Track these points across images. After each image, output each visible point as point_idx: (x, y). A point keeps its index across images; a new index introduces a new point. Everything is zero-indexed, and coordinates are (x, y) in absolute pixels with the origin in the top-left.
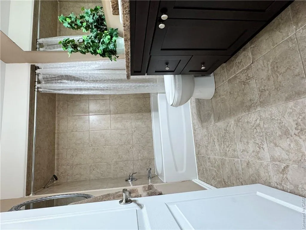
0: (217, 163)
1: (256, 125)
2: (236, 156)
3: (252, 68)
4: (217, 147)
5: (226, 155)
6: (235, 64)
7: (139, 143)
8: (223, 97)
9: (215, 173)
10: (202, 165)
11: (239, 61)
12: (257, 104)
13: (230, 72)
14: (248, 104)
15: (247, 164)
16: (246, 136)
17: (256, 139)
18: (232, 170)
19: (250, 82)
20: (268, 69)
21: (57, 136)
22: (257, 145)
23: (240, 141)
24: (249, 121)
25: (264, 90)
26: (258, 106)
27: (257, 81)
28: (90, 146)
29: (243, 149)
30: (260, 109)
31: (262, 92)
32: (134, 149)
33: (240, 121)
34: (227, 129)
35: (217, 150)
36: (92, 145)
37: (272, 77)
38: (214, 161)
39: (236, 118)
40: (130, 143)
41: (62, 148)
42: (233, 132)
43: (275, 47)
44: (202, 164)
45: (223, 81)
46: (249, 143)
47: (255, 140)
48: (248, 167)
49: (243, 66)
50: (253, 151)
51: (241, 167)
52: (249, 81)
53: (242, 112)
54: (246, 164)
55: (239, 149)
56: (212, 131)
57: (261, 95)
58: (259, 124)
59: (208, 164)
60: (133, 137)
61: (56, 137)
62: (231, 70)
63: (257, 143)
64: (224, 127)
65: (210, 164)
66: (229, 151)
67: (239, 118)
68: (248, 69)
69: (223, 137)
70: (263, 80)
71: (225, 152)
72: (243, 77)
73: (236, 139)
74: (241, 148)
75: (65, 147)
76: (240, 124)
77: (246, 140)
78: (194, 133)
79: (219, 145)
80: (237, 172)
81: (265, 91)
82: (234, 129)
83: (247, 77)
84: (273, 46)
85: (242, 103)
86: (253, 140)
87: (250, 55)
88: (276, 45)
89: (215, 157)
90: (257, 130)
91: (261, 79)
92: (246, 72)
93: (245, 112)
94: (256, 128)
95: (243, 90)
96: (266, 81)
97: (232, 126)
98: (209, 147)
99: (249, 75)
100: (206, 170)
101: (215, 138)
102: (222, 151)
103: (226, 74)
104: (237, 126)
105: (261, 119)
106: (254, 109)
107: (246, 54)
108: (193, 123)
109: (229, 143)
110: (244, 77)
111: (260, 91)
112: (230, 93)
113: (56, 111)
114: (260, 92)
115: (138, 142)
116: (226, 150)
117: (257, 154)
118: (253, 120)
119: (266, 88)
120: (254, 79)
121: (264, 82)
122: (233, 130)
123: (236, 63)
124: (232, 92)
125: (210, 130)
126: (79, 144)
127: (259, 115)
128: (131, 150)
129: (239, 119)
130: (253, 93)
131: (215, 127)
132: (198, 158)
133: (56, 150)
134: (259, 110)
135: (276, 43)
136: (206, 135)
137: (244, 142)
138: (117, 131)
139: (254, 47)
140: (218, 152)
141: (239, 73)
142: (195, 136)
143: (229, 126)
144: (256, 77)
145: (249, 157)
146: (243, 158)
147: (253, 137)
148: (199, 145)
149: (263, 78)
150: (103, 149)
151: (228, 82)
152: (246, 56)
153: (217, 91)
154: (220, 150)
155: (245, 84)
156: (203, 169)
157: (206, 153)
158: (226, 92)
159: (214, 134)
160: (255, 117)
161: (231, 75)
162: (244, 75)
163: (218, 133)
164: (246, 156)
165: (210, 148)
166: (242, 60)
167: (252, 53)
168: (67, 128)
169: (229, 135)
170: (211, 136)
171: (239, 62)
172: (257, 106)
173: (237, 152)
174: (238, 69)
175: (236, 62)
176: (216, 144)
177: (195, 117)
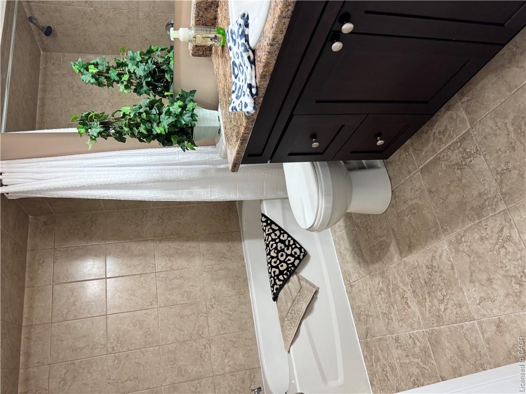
0: (418, 344)
1: (502, 240)
2: (466, 315)
3: (472, 137)
4: (414, 308)
5: (439, 319)
6: (432, 136)
7: (225, 334)
8: (414, 202)
9: (418, 370)
10: (379, 360)
11: (441, 129)
12: (496, 199)
13: (423, 153)
14: (475, 204)
15: (498, 326)
16: (482, 267)
17: (508, 268)
18: (460, 351)
19: (473, 161)
20: (508, 131)
21: (26, 334)
22: (514, 280)
23: (471, 281)
24: (485, 234)
25: (507, 169)
26: (499, 203)
27: (487, 158)
28: (108, 351)
29: (481, 297)
30: (506, 208)
31: (502, 174)
32: (213, 348)
33: (463, 239)
34: (434, 264)
35: (414, 315)
36: (113, 348)
37: (518, 143)
38: (410, 341)
39: (452, 236)
40: (203, 336)
41: (39, 363)
42: (449, 267)
43: (513, 92)
44: (381, 357)
45: (410, 172)
46: (494, 281)
47: (507, 271)
48: (500, 332)
49: (451, 137)
50: (507, 295)
51: (484, 337)
52: (471, 161)
53: (463, 222)
54: (494, 328)
55: (472, 299)
56: (395, 278)
57: (501, 181)
58: (510, 236)
59: (396, 353)
60: (210, 321)
61: (22, 338)
62: (426, 149)
63: (513, 276)
64: (425, 262)
65: (400, 351)
66: (445, 310)
67: (459, 234)
68: (463, 139)
69: (425, 282)
70: (500, 153)
71: (437, 314)
72: (455, 157)
73: (459, 281)
74: (476, 296)
75: (45, 360)
76: (463, 247)
77: (484, 277)
78: (349, 293)
79: (419, 303)
80: (475, 351)
81: (510, 171)
82: (451, 261)
83: (463, 154)
84: (510, 90)
85: (462, 205)
86: (502, 272)
87: (463, 114)
88: (516, 89)
89: (412, 332)
90: (506, 249)
91: (497, 152)
92: (460, 147)
93: (470, 220)
94: (503, 246)
95: (460, 180)
96: (508, 153)
97: (445, 255)
98: (392, 315)
99: (468, 150)
100: (393, 369)
101: (405, 291)
102: (428, 315)
103: (415, 159)
104: (457, 251)
105: (511, 225)
106: (491, 209)
107: (455, 115)
108: (344, 273)
109: (444, 292)
110: (457, 156)
111: (497, 174)
112: (430, 191)
113: (27, 274)
114: (499, 176)
115: (222, 332)
116: (439, 310)
117: (516, 298)
118: (492, 232)
119: (510, 165)
120: (480, 155)
121: (503, 156)
122: (450, 263)
123: (434, 135)
124: (434, 189)
125: (391, 277)
126: (81, 349)
127: (505, 220)
128: (207, 352)
129: (459, 238)
130: (483, 180)
131: (402, 267)
132: (366, 346)
133: (21, 371)
134: (503, 209)
135: (516, 86)
136: (382, 290)
137: (480, 281)
138: (173, 310)
139: (468, 100)
140: (419, 319)
141: (444, 150)
142: (352, 299)
143: (437, 257)
144: (485, 151)
145: (500, 309)
146: (484, 316)
147: (500, 265)
148: (367, 316)
149: (500, 150)
150: (142, 355)
151: (421, 173)
152: (455, 117)
153: (397, 193)
154: (422, 314)
155: (461, 169)
156: (383, 370)
157: (386, 329)
158: (419, 192)
159: (403, 282)
160: (498, 225)
161: (426, 156)
162: (457, 151)
163: (412, 279)
164: (492, 310)
165: (395, 315)
166: (446, 126)
167: (466, 111)
168: (52, 314)
169: (441, 276)
170: (396, 287)
171: (439, 132)
172: (497, 202)
173: (467, 307)
174: (439, 145)
175: (434, 133)
176: (410, 304)
177: (348, 257)
